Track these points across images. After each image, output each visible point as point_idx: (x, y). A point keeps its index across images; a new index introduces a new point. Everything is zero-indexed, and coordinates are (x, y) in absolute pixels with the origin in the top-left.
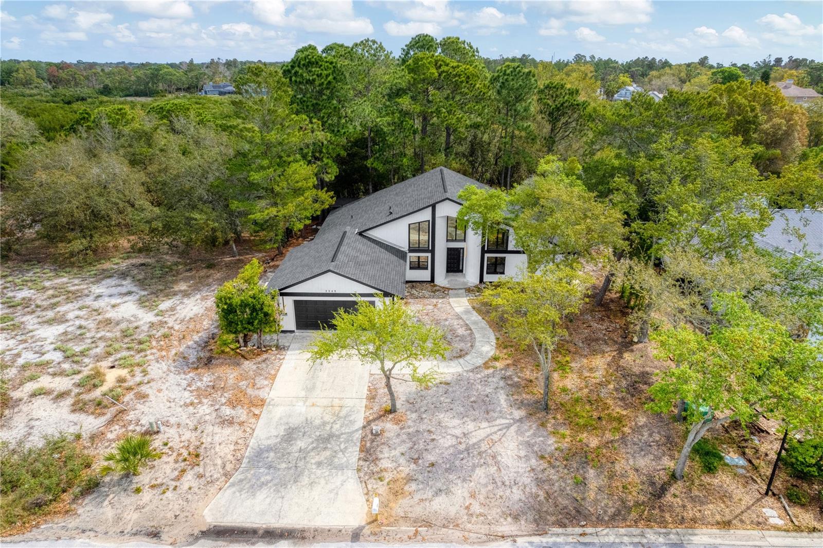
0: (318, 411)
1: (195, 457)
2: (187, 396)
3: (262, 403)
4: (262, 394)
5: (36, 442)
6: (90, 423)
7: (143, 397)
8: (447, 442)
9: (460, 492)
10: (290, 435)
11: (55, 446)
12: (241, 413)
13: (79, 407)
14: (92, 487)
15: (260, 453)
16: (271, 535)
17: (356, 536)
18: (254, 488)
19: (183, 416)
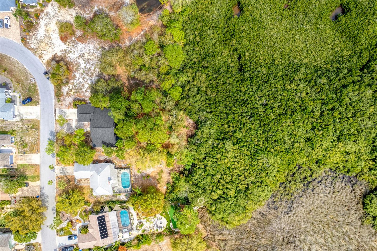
0: (67, 114)
1: (62, 105)
2: (69, 101)
3: (69, 109)
4: (70, 108)
5: (63, 91)
6: (65, 94)
7: (69, 97)
8: (64, 126)
9: (59, 127)
10: (65, 113)
11: (63, 93)
12: (67, 107)
13: (67, 92)
14: (58, 98)
15: (62, 110)
16: (55, 114)
17: (55, 119)
18: (59, 111)
19: (67, 102)
